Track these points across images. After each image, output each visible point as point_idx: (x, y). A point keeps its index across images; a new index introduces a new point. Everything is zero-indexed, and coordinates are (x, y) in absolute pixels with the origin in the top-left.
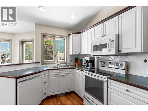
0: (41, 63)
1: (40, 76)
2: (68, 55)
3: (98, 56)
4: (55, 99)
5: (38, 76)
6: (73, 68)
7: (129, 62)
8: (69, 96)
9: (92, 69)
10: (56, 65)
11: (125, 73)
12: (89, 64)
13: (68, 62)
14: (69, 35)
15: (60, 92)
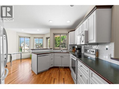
0: (53, 49)
1: (49, 55)
2: (68, 45)
3: (84, 46)
4: (57, 69)
5: (48, 55)
6: (69, 53)
7: (99, 50)
8: (66, 69)
9: (79, 54)
10: (60, 50)
11: (95, 58)
12: (77, 51)
13: (68, 49)
14: (69, 32)
15: (60, 66)
